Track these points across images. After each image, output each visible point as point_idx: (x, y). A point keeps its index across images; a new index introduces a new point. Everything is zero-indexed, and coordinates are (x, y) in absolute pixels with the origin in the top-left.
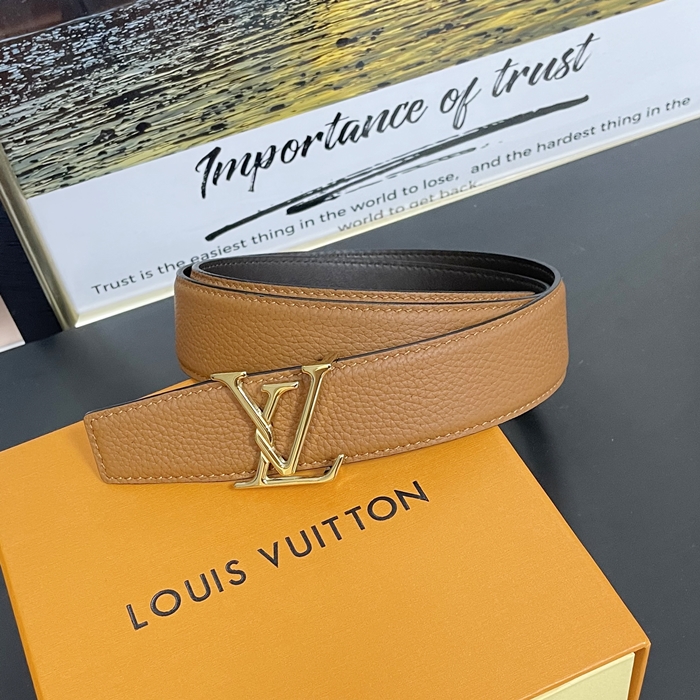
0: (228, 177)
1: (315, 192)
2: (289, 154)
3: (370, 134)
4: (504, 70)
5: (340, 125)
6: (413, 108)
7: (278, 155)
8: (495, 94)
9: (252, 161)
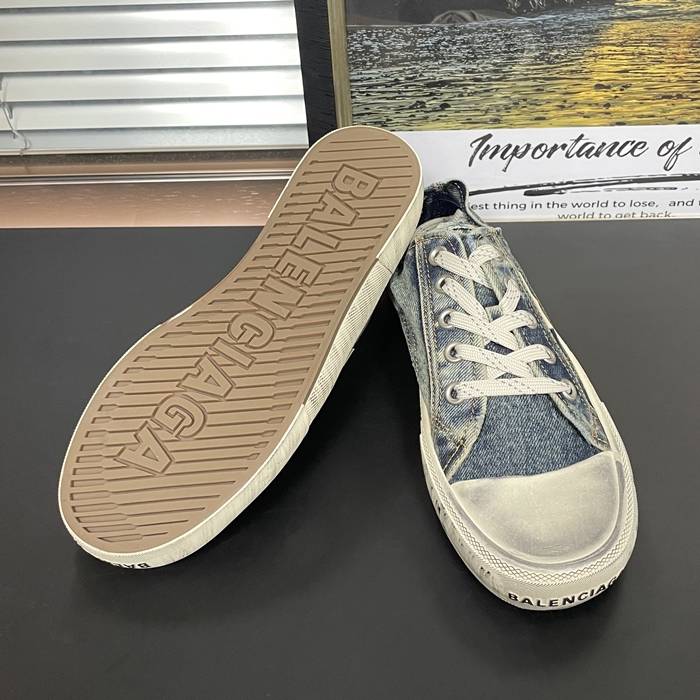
0: (491, 157)
1: (549, 185)
2: (538, 153)
3: (601, 155)
5: (581, 143)
6: (637, 146)
7: (530, 151)
9: (511, 150)
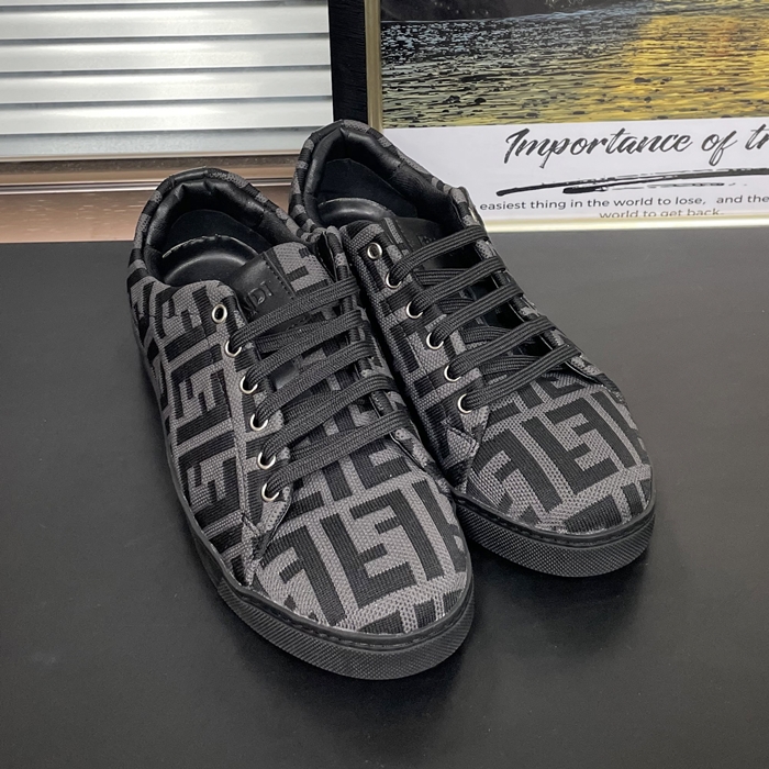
0: (528, 153)
1: (589, 182)
2: (578, 148)
3: (643, 150)
4: (759, 131)
5: (622, 137)
6: (680, 141)
7: (569, 147)
8: (747, 147)
9: (549, 146)
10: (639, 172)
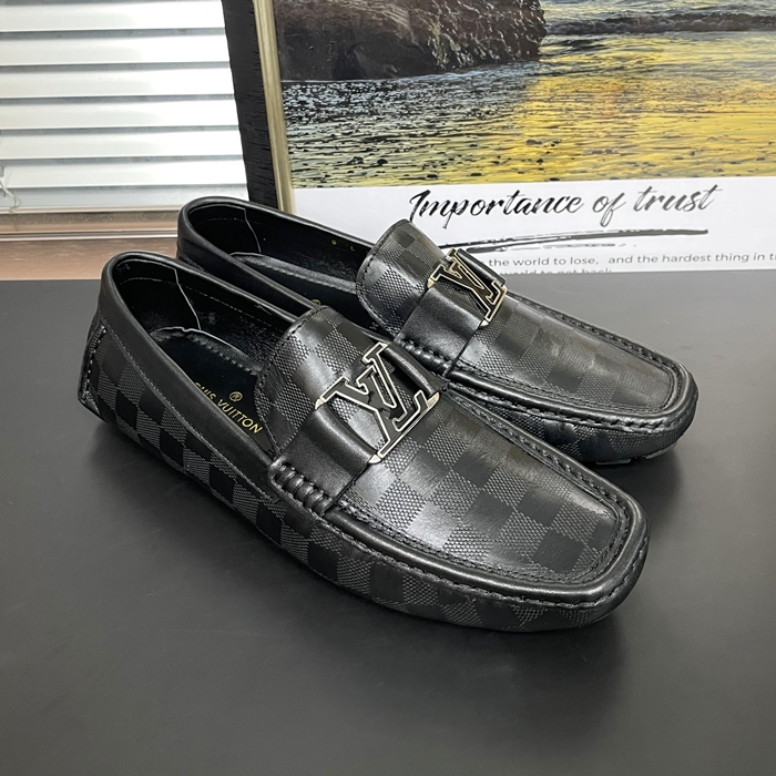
0: (431, 214)
1: (490, 242)
2: (477, 209)
4: (646, 193)
5: (518, 199)
6: (573, 202)
7: (469, 208)
8: (635, 208)
9: (450, 207)
10: (535, 233)
